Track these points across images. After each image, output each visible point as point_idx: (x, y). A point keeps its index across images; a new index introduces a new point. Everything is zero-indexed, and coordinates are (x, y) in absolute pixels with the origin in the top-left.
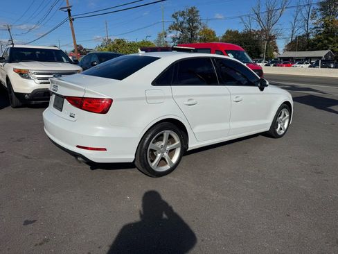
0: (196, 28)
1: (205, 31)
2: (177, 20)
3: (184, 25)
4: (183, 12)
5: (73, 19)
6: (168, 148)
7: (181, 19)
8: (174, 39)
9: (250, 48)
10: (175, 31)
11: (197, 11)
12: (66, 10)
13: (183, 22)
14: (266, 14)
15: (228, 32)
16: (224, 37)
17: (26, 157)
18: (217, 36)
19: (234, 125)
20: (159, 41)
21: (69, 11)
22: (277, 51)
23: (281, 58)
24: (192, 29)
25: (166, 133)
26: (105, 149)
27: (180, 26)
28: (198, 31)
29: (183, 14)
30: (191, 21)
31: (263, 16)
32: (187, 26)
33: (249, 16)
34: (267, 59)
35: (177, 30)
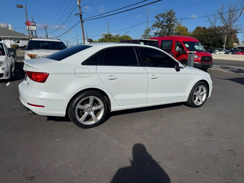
0: (173, 25)
1: (179, 28)
2: (159, 20)
3: (164, 24)
4: (164, 14)
5: (83, 21)
6: (94, 108)
7: (161, 19)
8: (156, 34)
9: (214, 40)
10: (157, 28)
11: (174, 13)
12: (79, 15)
13: (163, 21)
14: (228, 14)
15: (198, 28)
16: (194, 32)
17: (14, 110)
18: (189, 31)
20: (145, 36)
21: (81, 16)
22: (238, 42)
23: (239, 48)
24: (170, 27)
25: (92, 98)
26: (43, 107)
27: (161, 25)
28: (174, 28)
29: (163, 16)
30: (169, 20)
31: (226, 16)
32: (166, 24)
33: (214, 15)
34: (227, 49)
35: (159, 27)
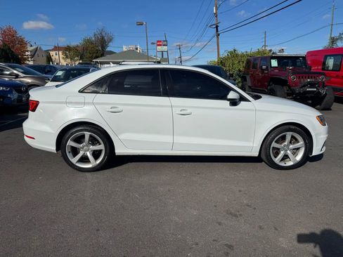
19: (179, 139)
